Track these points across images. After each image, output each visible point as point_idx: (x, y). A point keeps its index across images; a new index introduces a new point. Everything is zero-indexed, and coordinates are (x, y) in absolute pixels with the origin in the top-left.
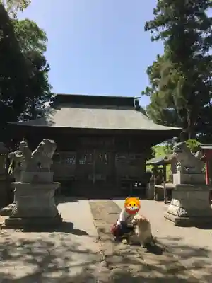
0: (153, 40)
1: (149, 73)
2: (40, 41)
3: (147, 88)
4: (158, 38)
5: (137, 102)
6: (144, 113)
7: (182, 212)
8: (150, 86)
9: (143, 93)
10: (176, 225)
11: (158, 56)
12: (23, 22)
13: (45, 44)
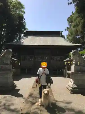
0: (69, 4)
1: (68, 20)
2: (22, 10)
3: (67, 27)
4: (71, 3)
5: (62, 33)
6: (64, 38)
7: (74, 86)
8: (69, 26)
9: (66, 30)
10: (71, 93)
11: (72, 12)
12: (15, 1)
13: (25, 10)
